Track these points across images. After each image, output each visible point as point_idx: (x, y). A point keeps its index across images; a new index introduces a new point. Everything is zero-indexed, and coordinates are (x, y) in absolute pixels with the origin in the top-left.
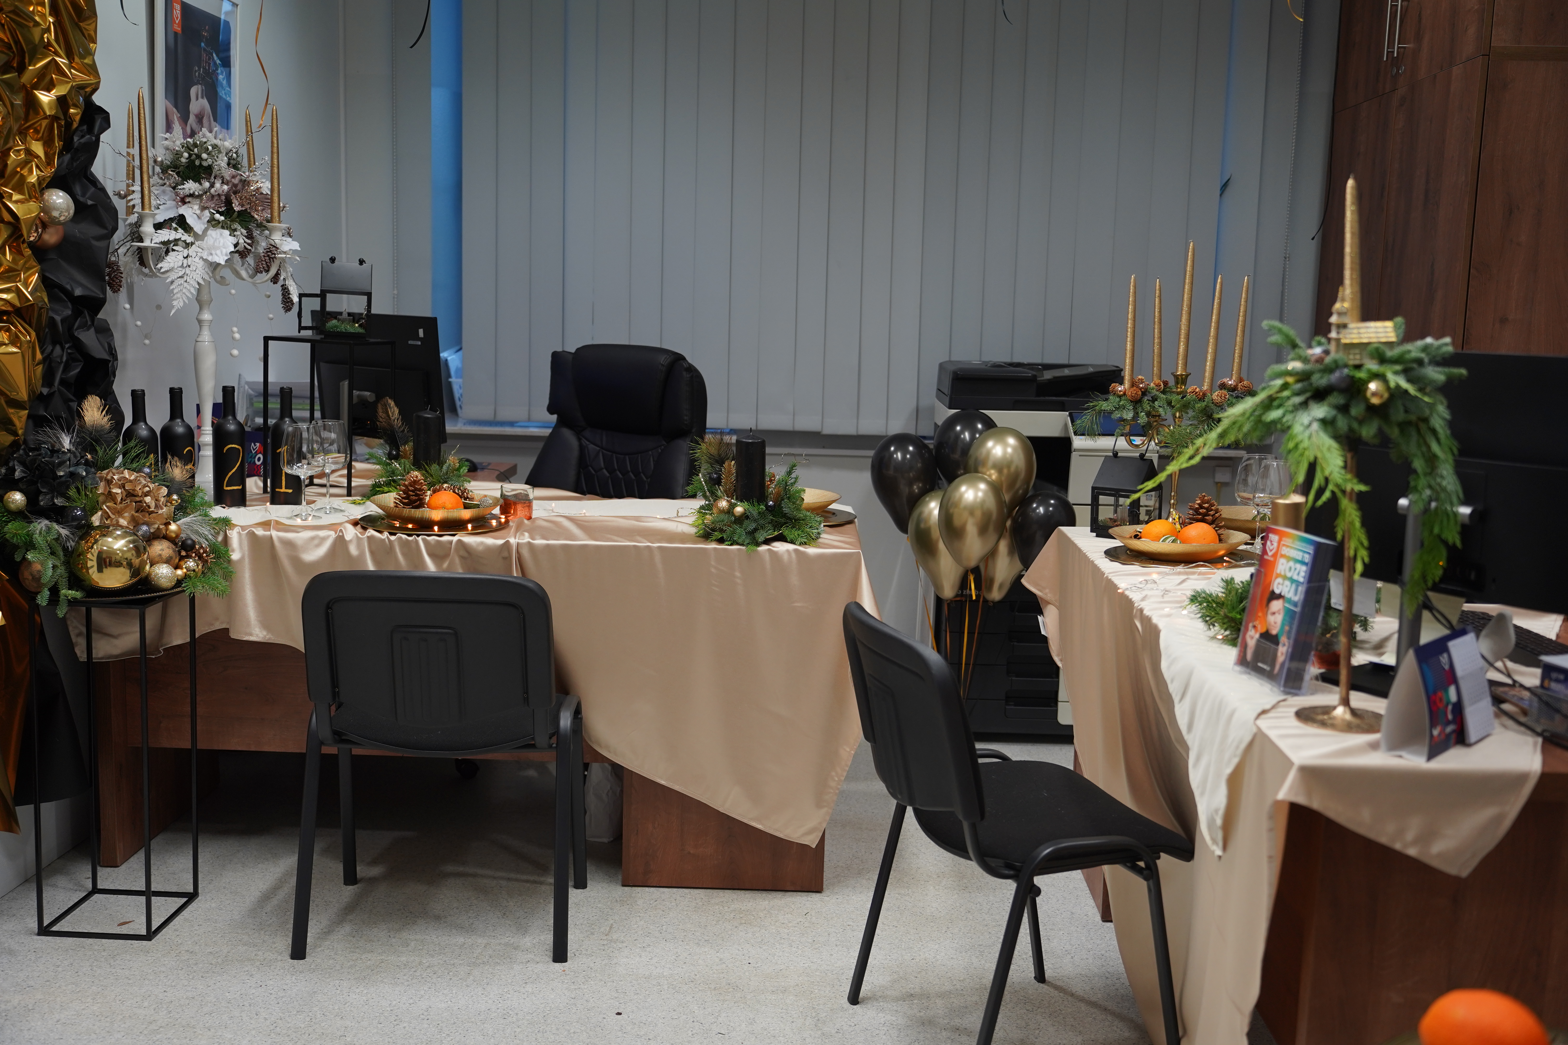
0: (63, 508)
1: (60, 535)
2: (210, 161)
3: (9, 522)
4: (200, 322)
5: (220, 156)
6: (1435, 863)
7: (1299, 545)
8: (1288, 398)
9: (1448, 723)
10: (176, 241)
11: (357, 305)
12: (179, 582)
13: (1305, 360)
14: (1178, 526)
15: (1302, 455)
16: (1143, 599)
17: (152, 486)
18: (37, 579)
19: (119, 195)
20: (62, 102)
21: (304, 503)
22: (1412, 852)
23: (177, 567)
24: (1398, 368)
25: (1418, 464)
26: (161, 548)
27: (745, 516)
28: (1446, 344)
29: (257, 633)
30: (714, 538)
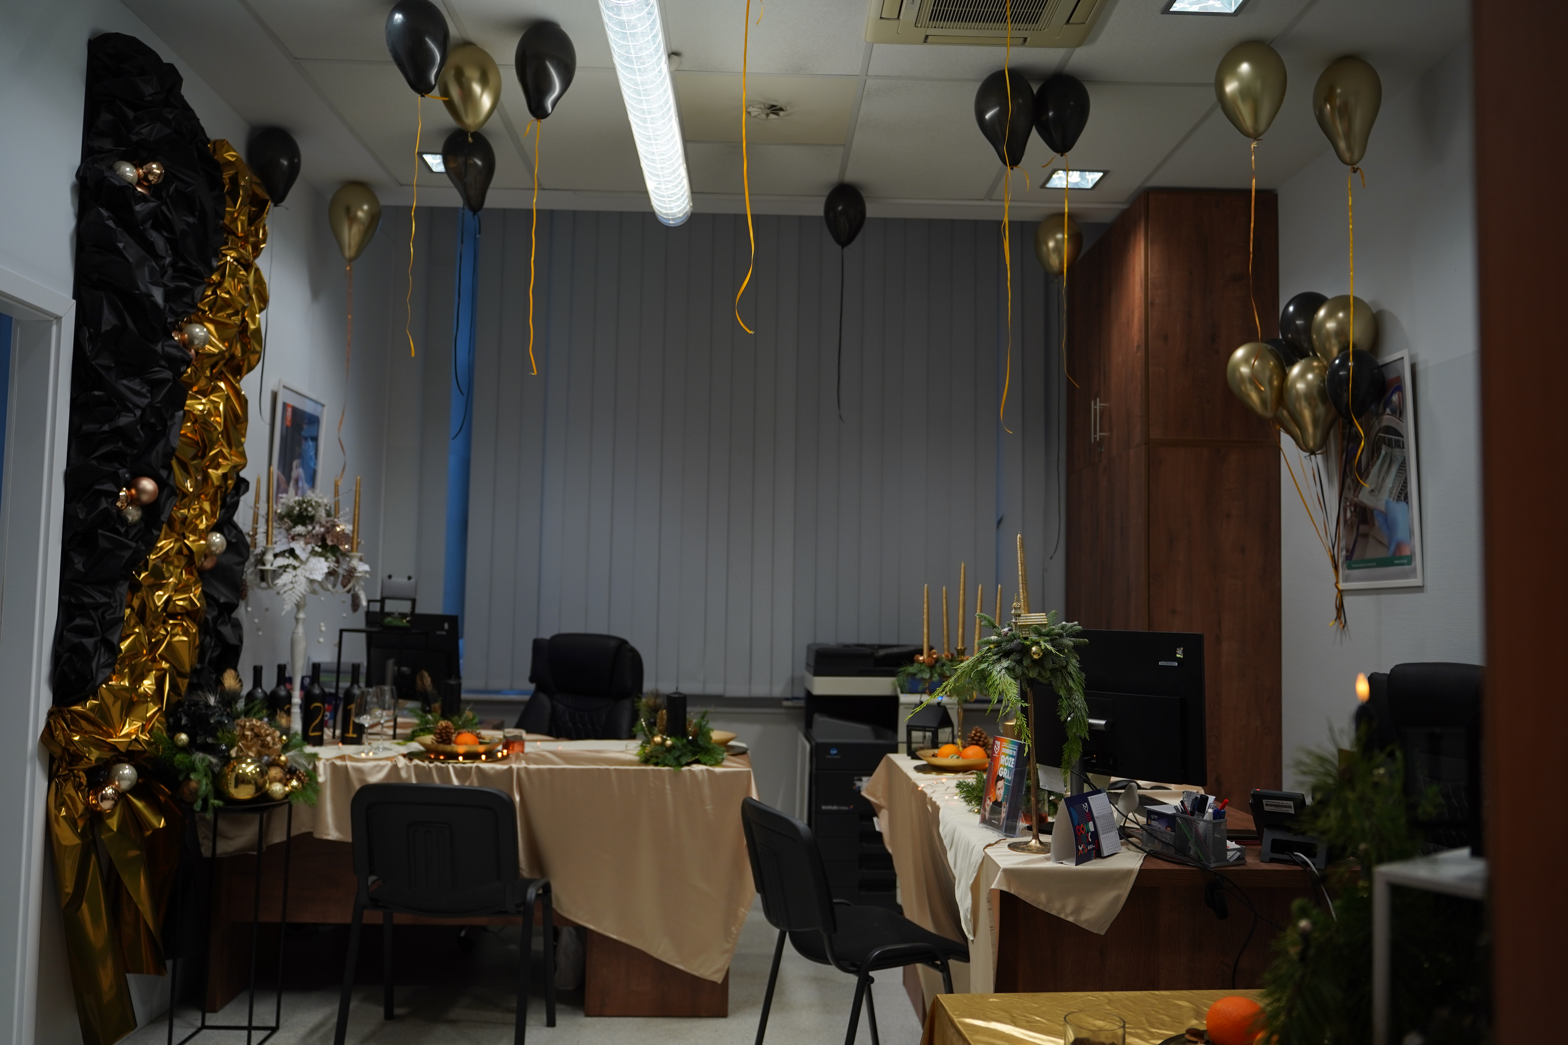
0: (212, 744)
1: (211, 762)
2: (313, 512)
3: (177, 753)
4: (297, 620)
5: (320, 509)
6: (1084, 926)
7: (1011, 746)
8: (991, 656)
9: (1089, 843)
10: (287, 566)
11: (405, 607)
12: (287, 795)
13: (999, 635)
14: (961, 749)
15: (996, 688)
16: (933, 792)
17: (270, 730)
18: (195, 793)
19: (249, 534)
20: (225, 476)
21: (366, 744)
22: (1070, 919)
23: (286, 785)
24: (1047, 638)
25: (1062, 693)
26: (275, 772)
27: (672, 747)
28: (1076, 625)
29: (333, 834)
30: (651, 762)
